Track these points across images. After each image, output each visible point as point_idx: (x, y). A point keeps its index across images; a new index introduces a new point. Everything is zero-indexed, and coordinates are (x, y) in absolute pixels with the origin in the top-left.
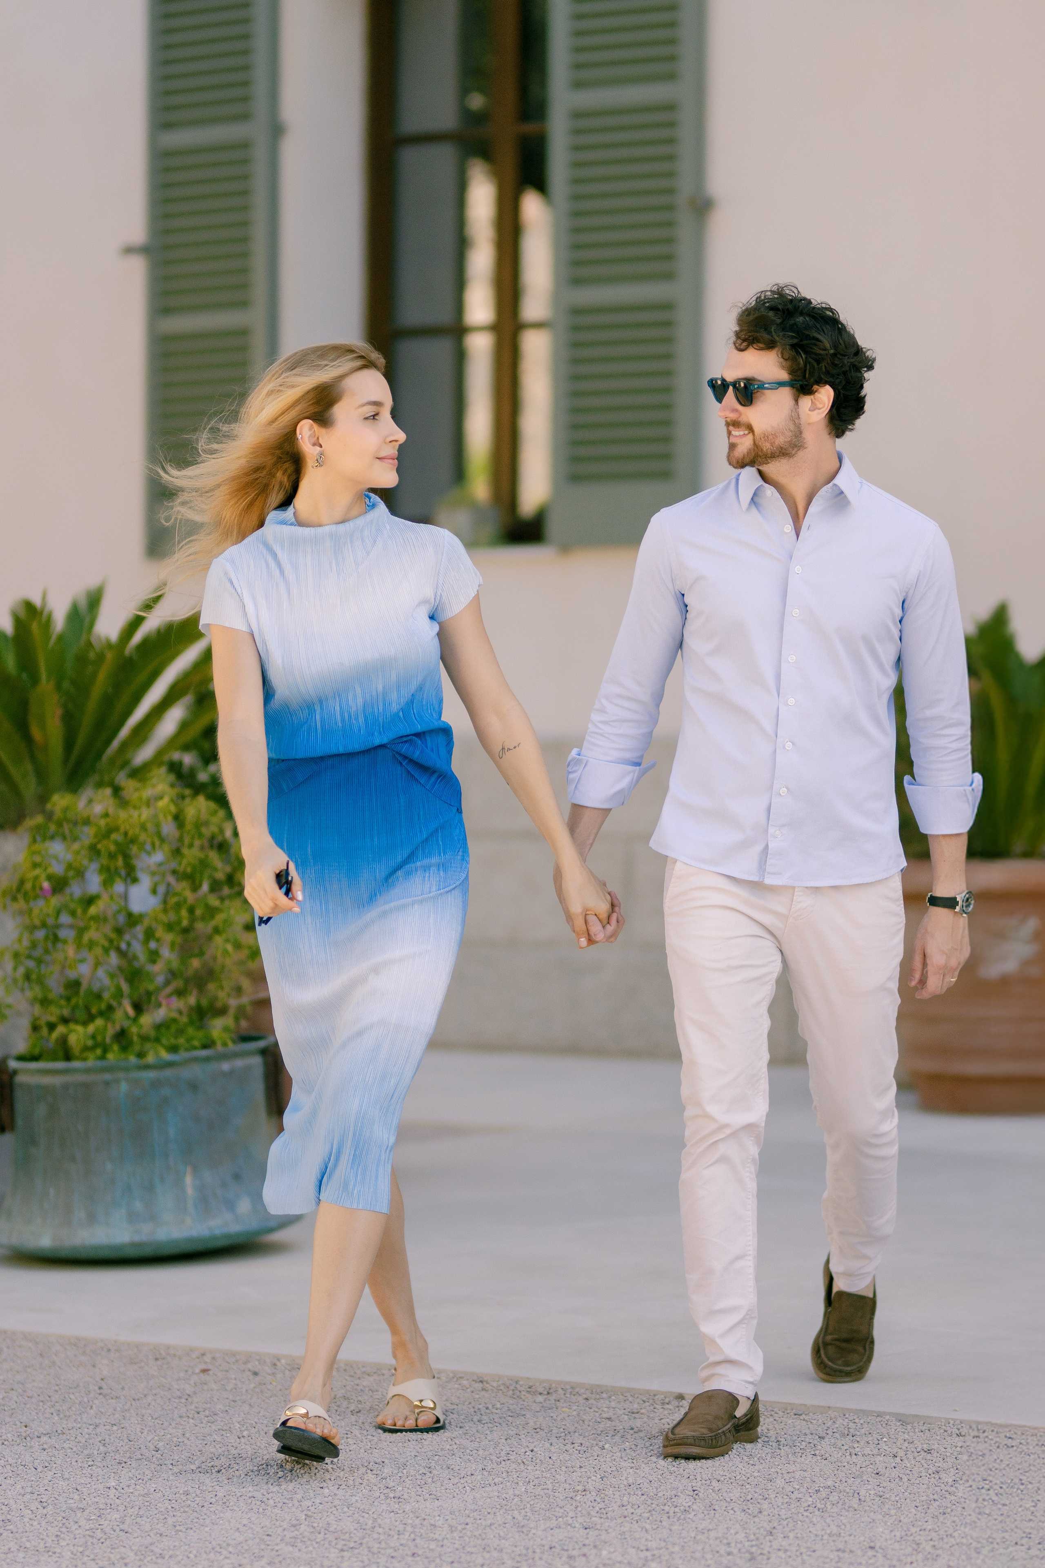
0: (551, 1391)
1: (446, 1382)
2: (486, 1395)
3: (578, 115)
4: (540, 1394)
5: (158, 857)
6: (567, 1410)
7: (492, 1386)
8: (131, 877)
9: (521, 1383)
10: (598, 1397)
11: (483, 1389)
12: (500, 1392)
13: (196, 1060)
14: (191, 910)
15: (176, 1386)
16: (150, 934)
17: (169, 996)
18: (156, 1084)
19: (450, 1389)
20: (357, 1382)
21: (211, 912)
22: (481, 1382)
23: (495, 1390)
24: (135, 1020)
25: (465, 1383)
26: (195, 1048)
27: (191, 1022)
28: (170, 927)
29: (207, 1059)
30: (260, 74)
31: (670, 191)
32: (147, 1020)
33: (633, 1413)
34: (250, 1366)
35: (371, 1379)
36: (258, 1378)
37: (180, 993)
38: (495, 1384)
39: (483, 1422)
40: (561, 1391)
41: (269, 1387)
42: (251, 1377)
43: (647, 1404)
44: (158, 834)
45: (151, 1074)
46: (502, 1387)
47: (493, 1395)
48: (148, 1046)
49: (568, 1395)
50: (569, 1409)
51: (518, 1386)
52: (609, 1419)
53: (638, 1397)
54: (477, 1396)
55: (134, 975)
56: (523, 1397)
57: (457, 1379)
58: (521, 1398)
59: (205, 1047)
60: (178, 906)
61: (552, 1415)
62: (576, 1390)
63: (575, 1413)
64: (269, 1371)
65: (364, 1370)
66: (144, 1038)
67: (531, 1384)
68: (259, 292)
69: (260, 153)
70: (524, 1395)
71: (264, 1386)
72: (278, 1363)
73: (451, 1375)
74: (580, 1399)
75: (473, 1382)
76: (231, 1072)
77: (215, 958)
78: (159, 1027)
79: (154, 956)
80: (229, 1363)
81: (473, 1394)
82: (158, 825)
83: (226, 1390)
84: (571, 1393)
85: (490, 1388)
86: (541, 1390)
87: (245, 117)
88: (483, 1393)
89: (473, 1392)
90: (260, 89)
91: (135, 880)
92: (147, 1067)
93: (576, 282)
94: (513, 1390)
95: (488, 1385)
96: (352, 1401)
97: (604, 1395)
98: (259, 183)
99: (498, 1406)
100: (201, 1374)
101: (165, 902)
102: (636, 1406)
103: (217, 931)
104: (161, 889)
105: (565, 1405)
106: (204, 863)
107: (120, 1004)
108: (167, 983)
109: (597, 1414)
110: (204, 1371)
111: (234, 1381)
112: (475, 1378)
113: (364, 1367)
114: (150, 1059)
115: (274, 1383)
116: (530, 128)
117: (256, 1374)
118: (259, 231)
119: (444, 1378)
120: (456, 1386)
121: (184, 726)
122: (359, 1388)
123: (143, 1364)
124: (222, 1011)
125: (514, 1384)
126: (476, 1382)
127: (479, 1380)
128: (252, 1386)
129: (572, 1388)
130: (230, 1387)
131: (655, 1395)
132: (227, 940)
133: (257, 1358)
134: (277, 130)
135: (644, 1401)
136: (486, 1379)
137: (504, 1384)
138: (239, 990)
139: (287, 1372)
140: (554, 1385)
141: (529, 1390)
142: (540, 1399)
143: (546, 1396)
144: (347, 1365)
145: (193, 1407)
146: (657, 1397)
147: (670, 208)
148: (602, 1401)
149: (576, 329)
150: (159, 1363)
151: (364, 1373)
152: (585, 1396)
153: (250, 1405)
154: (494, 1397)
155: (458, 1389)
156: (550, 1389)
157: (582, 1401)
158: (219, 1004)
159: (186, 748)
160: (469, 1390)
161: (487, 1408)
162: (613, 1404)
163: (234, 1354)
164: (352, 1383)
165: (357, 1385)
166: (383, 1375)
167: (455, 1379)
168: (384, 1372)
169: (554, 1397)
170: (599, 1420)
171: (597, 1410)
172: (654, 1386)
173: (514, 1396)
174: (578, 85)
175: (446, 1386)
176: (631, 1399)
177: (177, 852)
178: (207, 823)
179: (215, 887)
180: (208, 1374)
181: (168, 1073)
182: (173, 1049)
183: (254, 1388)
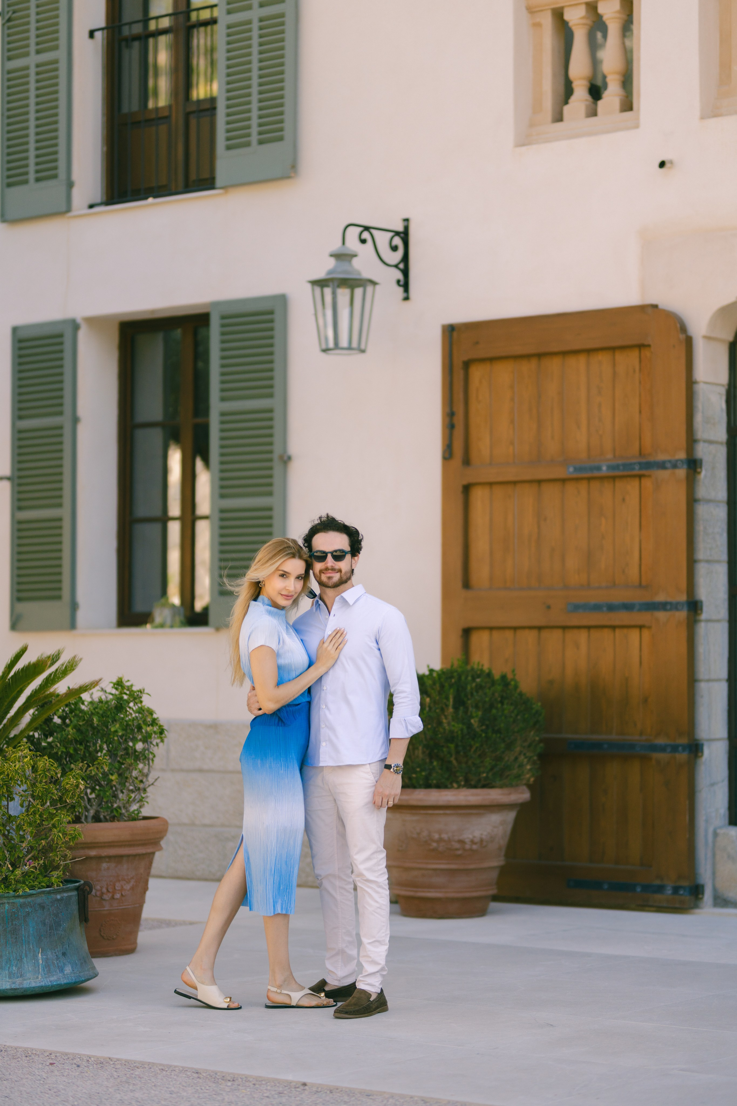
0: (235, 1079)
1: (179, 1073)
2: (200, 1081)
3: (223, 414)
4: (229, 1081)
5: (24, 787)
6: (244, 1091)
7: (203, 1075)
8: (10, 798)
9: (219, 1074)
10: (260, 1083)
11: (198, 1077)
12: (208, 1079)
13: (43, 892)
14: (41, 816)
15: (37, 1073)
16: (19, 827)
17: (30, 859)
18: (23, 906)
19: (181, 1077)
20: (132, 1072)
21: (52, 816)
22: (197, 1073)
23: (205, 1078)
24: (13, 872)
25: (189, 1073)
26: (43, 887)
27: (41, 873)
28: (30, 824)
29: (49, 893)
30: (67, 393)
31: (271, 452)
32: (18, 872)
33: (280, 1093)
34: (75, 1061)
35: (139, 1070)
36: (80, 1069)
37: (35, 858)
38: (204, 1075)
39: (201, 1098)
40: (240, 1080)
41: (86, 1074)
42: (76, 1068)
43: (287, 1088)
44: (24, 775)
45: (21, 900)
46: (208, 1076)
47: (204, 1081)
48: (19, 885)
49: (244, 1082)
50: (246, 1090)
51: (217, 1076)
52: (268, 1097)
53: (281, 1084)
54: (196, 1082)
55: (13, 848)
56: (220, 1082)
57: (185, 1071)
58: (219, 1083)
59: (48, 887)
60: (34, 813)
61: (237, 1094)
62: (248, 1079)
63: (249, 1093)
64: (86, 1065)
65: (135, 1065)
66: (17, 881)
67: (224, 1075)
68: (67, 500)
69: (67, 431)
70: (220, 1081)
71: (83, 1074)
72: (90, 1060)
73: (181, 1069)
74: (251, 1084)
75: (193, 1073)
76: (62, 899)
77: (53, 840)
78: (25, 874)
79: (22, 838)
80: (64, 1059)
81: (193, 1080)
82: (24, 771)
83: (64, 1076)
84: (245, 1081)
85: (202, 1076)
86: (229, 1078)
87: (61, 413)
88: (198, 1080)
89: (193, 1079)
90: (67, 400)
91: (13, 799)
92: (19, 896)
93: (222, 496)
94: (214, 1078)
95: (201, 1075)
96: (130, 1084)
97: (263, 1082)
98: (67, 447)
99: (208, 1088)
100: (50, 1065)
101: (27, 810)
102: (281, 1089)
103: (54, 826)
104: (26, 803)
105: (243, 1088)
106: (47, 791)
107: (5, 863)
108: (28, 852)
109: (261, 1094)
110: (51, 1064)
111: (67, 1071)
112: (194, 1071)
113: (135, 1063)
114: (21, 892)
115: (89, 1072)
116: (200, 420)
117: (78, 1066)
118: (67, 470)
119: (177, 1071)
120: (184, 1075)
121: (34, 719)
122: (133, 1076)
123: (19, 1059)
124: (57, 868)
125: (215, 1075)
126: (195, 1073)
127: (196, 1072)
128: (77, 1073)
129: (246, 1077)
130: (65, 1074)
131: (291, 1083)
132: (59, 831)
133: (79, 1057)
134: (76, 420)
135: (285, 1086)
136: (199, 1071)
137: (209, 1075)
138: (65, 857)
139: (95, 1065)
140: (236, 1076)
141: (223, 1078)
142: (229, 1084)
143: (232, 1082)
144: (126, 1062)
145: (47, 1087)
146: (292, 1084)
147: (271, 460)
148: (263, 1086)
149: (222, 519)
150: (28, 1059)
151: (135, 1066)
152: (253, 1083)
153: (77, 1086)
154: (204, 1082)
155: (185, 1077)
156: (234, 1078)
157: (252, 1086)
158: (55, 864)
159: (36, 730)
160: (191, 1078)
161: (202, 1089)
162: (269, 1088)
163: (66, 1054)
164: (129, 1073)
165: (132, 1074)
166: (145, 1068)
167: (183, 1071)
168: (146, 1066)
169: (236, 1083)
170: (262, 1097)
171: (260, 1091)
172: (290, 1077)
173: (215, 1082)
174: (223, 399)
175: (179, 1075)
176: (278, 1085)
177: (33, 785)
178: (49, 770)
179: (53, 803)
180: (54, 1066)
181: (29, 899)
182: (32, 888)
183: (78, 1075)
